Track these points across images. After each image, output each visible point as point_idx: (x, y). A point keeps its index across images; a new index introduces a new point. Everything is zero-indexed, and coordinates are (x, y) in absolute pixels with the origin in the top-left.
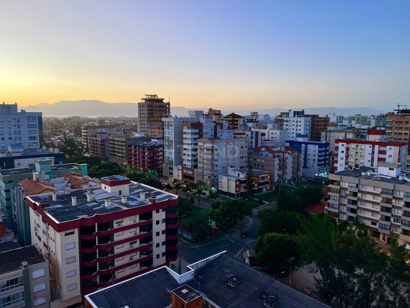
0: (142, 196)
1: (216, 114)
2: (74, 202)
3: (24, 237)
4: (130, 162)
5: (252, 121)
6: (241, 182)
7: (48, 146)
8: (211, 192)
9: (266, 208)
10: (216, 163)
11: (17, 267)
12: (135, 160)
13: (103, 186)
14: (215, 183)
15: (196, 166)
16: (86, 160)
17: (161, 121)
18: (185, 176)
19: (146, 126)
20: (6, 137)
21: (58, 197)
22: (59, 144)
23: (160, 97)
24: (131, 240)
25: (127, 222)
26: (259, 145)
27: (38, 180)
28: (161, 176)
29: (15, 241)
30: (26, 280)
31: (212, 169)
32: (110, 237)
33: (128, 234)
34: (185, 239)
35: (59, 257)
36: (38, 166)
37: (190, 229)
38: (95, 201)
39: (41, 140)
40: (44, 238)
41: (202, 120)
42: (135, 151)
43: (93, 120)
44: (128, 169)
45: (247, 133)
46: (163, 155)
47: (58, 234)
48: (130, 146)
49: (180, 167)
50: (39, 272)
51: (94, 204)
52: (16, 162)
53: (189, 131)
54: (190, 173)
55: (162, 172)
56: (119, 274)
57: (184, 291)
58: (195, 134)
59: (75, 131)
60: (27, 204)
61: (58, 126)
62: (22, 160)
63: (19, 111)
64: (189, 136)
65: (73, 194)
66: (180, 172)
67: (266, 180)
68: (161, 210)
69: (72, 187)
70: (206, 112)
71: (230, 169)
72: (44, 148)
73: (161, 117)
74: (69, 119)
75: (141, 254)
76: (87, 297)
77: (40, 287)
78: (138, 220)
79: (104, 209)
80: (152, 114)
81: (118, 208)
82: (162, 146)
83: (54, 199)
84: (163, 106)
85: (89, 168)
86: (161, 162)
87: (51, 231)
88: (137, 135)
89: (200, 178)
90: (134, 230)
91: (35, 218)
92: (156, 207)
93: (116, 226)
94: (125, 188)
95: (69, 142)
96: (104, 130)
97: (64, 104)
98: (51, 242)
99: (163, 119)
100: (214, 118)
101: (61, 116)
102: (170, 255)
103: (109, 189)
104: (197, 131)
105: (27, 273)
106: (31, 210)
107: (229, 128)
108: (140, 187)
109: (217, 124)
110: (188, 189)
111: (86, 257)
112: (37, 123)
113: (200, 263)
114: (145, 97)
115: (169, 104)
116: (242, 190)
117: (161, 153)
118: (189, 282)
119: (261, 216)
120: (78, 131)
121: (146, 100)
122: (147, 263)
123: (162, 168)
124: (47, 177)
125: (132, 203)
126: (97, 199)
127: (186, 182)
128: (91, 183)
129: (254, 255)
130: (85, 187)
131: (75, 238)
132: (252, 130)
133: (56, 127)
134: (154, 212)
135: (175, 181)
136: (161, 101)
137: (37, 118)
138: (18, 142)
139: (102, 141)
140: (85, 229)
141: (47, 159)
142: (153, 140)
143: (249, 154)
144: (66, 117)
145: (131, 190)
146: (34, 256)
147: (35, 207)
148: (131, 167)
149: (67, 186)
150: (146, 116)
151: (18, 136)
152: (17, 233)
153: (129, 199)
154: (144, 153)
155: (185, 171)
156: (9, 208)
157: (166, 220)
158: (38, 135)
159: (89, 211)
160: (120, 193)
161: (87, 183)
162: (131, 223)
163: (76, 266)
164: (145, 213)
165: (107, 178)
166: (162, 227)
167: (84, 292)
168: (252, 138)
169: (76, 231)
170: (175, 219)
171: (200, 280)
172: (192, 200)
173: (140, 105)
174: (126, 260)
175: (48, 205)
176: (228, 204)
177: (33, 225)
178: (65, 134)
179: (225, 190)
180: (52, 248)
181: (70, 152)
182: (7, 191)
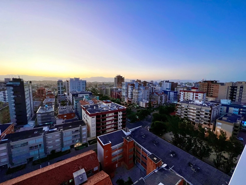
0: (115, 107)
1: (139, 81)
2: (95, 108)
3: (80, 117)
4: (111, 96)
5: (151, 84)
6: (147, 104)
7: (88, 91)
8: (137, 107)
9: (155, 113)
10: (139, 97)
11: (78, 126)
12: (113, 95)
13: (103, 103)
14: (138, 104)
15: (132, 98)
16: (98, 95)
18: (128, 101)
19: (117, 85)
20: (76, 87)
21: (90, 106)
22: (91, 90)
23: (121, 76)
24: (111, 121)
25: (110, 115)
26: (153, 92)
27: (84, 101)
28: (121, 101)
29: (78, 119)
30: (81, 130)
31: (138, 99)
32: (105, 119)
33: (110, 119)
34: (128, 121)
35: (90, 124)
36: (85, 96)
37: (130, 118)
38: (101, 108)
39: (86, 89)
40: (86, 118)
41: (135, 83)
42: (113, 93)
43: (101, 83)
44: (111, 98)
45: (149, 87)
46: (122, 94)
47: (90, 117)
48: (112, 91)
49: (127, 98)
50: (84, 128)
51: (101, 109)
52: (79, 95)
53: (130, 86)
54: (130, 100)
56: (107, 131)
57: (128, 138)
58: (132, 87)
59: (95, 86)
60: (81, 108)
61: (91, 84)
62: (80, 94)
63: (80, 80)
64: (130, 88)
65: (94, 105)
66: (127, 100)
67: (155, 103)
68: (121, 112)
69: (94, 103)
70: (136, 80)
71: (143, 99)
72: (87, 91)
74: (94, 82)
75: (114, 125)
76: (98, 137)
77: (84, 133)
78: (114, 114)
79: (104, 111)
80: (119, 81)
81: (107, 110)
82: (122, 91)
83: (89, 106)
84: (122, 79)
85: (99, 97)
86: (121, 96)
87: (88, 116)
88: (114, 88)
89: (133, 102)
90: (112, 117)
91: (83, 112)
92: (120, 110)
93: (107, 116)
94: (110, 104)
95: (94, 89)
96: (104, 86)
97: (92, 78)
98: (88, 119)
99: (122, 83)
100: (139, 82)
101: (91, 82)
102: (123, 126)
103: (105, 104)
104: (133, 87)
105: (81, 128)
107: (143, 86)
108: (114, 104)
109: (139, 84)
110: (129, 105)
111: (98, 125)
112: (85, 84)
113: (133, 129)
115: (124, 78)
116: (147, 106)
118: (129, 135)
119: (153, 115)
120: (96, 86)
121: (117, 77)
122: (116, 128)
123: (121, 98)
124: (87, 100)
125: (112, 109)
127: (129, 103)
128: (100, 102)
129: (151, 128)
130: (98, 103)
131: (95, 119)
132: (151, 87)
133: (90, 85)
134: (119, 112)
135: (125, 102)
136: (122, 77)
137: (84, 82)
138: (79, 89)
139: (103, 89)
140: (98, 116)
141: (87, 94)
142: (119, 89)
143: (150, 94)
144: (93, 82)
145: (112, 105)
146: (83, 123)
147: (83, 109)
148: (112, 98)
149: (93, 103)
150: (117, 82)
151: (79, 87)
152: (78, 116)
153: (111, 108)
154: (116, 93)
155: (129, 100)
156: (76, 108)
157: (122, 115)
158: (85, 87)
159: (99, 111)
160: (108, 105)
161: (99, 102)
162: (112, 115)
163: (95, 127)
164: (116, 112)
165: (104, 101)
166: (121, 117)
167: (97, 136)
168: (151, 89)
169: (95, 117)
170: (125, 115)
171: (133, 135)
172: (131, 109)
173: (115, 78)
174: (110, 127)
175: (87, 108)
176: (142, 111)
177: (83, 114)
178: (92, 87)
179: (142, 106)
180: (88, 121)
181: (94, 93)
182: (76, 104)
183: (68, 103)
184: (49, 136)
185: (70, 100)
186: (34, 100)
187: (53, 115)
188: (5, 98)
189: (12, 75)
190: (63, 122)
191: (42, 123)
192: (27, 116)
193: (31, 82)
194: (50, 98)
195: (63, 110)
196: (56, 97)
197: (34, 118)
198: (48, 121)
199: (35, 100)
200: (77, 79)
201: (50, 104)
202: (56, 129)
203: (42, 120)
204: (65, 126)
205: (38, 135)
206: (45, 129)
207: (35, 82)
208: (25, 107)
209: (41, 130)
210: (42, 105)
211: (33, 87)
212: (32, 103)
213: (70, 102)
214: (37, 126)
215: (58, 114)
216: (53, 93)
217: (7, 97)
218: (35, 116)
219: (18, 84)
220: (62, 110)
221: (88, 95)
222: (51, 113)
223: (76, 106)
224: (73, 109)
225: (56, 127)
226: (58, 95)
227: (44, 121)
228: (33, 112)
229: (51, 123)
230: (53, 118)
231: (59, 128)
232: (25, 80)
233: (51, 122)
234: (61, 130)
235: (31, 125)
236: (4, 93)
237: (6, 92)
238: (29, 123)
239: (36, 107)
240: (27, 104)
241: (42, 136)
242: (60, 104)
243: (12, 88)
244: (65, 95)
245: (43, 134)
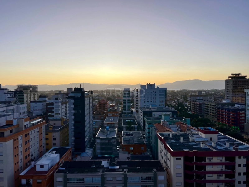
0: (227, 145)
2: (182, 140)
3: (155, 155)
4: (218, 120)
7: (169, 106)
11: (151, 170)
12: (223, 118)
13: (200, 133)
16: (189, 115)
17: (244, 92)
19: (231, 96)
20: (150, 100)
21: (173, 136)
22: (175, 105)
23: (243, 75)
24: (219, 173)
25: (215, 160)
27: (163, 124)
28: (243, 132)
29: (151, 156)
30: (154, 179)
32: (203, 167)
33: (216, 169)
35: (172, 171)
36: (163, 117)
38: (194, 142)
39: (166, 103)
40: (165, 158)
42: (222, 112)
43: (195, 92)
44: (217, 123)
46: (245, 117)
47: (172, 158)
48: (219, 108)
50: (161, 177)
51: (194, 143)
52: (153, 113)
55: (243, 128)
59: (184, 98)
60: (157, 137)
61: (174, 95)
62: (156, 113)
63: (156, 87)
65: (181, 135)
68: (242, 157)
69: (181, 131)
72: (167, 107)
73: (244, 89)
74: (180, 91)
75: (225, 185)
77: (162, 186)
78: (224, 161)
79: (200, 148)
80: (236, 87)
81: (209, 149)
82: (244, 110)
83: (171, 136)
84: (245, 81)
85: (191, 120)
86: (242, 121)
87: (169, 155)
88: (224, 101)
90: (221, 166)
91: (160, 145)
93: (207, 161)
94: (215, 137)
95: (180, 104)
96: (201, 98)
97: (178, 83)
98: (168, 161)
99: (245, 91)
101: (176, 89)
103: (203, 135)
105: (155, 176)
106: (159, 141)
108: (226, 137)
111: (187, 176)
112: (164, 94)
114: (231, 76)
117: (243, 115)
120: (185, 98)
121: (232, 77)
123: (244, 126)
124: (168, 123)
125: (219, 147)
126: (196, 141)
128: (192, 130)
130: (188, 132)
131: (181, 162)
134: (237, 158)
136: (244, 77)
137: (163, 91)
138: (155, 103)
139: (200, 105)
140: (188, 159)
141: (168, 113)
142: (237, 105)
144: (179, 90)
145: (219, 139)
146: (160, 167)
147: (161, 139)
148: (219, 123)
149: (178, 130)
150: (231, 88)
151: (155, 100)
152: (152, 152)
153: (217, 144)
154: (229, 114)
156: (149, 137)
157: (247, 166)
158: (164, 100)
159: (191, 148)
160: (211, 139)
161: (190, 130)
162: (219, 161)
163: (182, 179)
165: (202, 128)
166: (244, 170)
169: (182, 158)
173: (227, 81)
175: (168, 140)
177: (159, 150)
178: (178, 100)
180: (169, 165)
181: (180, 111)
182: (149, 128)
183: (136, 126)
184: (109, 177)
185: (139, 122)
186: (94, 118)
187: (115, 143)
188: (66, 114)
189: (74, 84)
190: (128, 158)
191: (101, 154)
192: (86, 139)
193: (92, 92)
194: (113, 115)
195: (129, 137)
196: (121, 115)
197: (92, 145)
198: (109, 151)
199: (96, 118)
200: (151, 87)
201: (113, 125)
202: (118, 167)
203: (102, 149)
204: (131, 166)
205: (95, 171)
206: (105, 163)
207: (97, 91)
208: (84, 127)
209: (99, 164)
210: (102, 126)
211: (94, 100)
212: (91, 122)
213: (139, 124)
214: (95, 156)
215: (121, 142)
216: (116, 108)
217: (68, 112)
218: (94, 142)
219: (79, 95)
220: (127, 137)
221: (169, 115)
222: (113, 140)
223: (149, 133)
224: (144, 137)
225: (119, 164)
226: (124, 112)
227: (104, 151)
228: (92, 135)
229: (113, 156)
230: (115, 148)
231: (123, 166)
232: (87, 89)
233: (111, 154)
234: (125, 170)
235: (87, 155)
236: (66, 107)
237: (68, 105)
238: (87, 151)
239: (95, 128)
240: (86, 123)
241: (100, 174)
242: (125, 126)
243: (73, 101)
244: (132, 112)
245: (101, 171)
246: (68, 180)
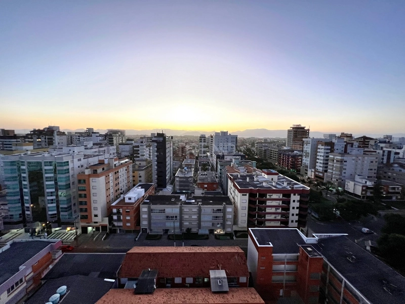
0: (285, 184)
1: (347, 137)
2: (248, 180)
3: (225, 192)
4: (280, 163)
5: (385, 142)
6: (368, 188)
7: (238, 151)
8: (337, 190)
9: (395, 213)
10: (344, 171)
11: (221, 204)
12: (283, 162)
13: (263, 174)
14: (342, 184)
15: (326, 171)
16: (255, 159)
17: (302, 140)
18: (316, 176)
19: (292, 143)
21: (241, 176)
22: (244, 150)
23: (302, 126)
24: (277, 207)
25: (275, 196)
26: (392, 161)
27: (233, 166)
28: (299, 174)
29: (222, 192)
30: (224, 211)
31: (341, 175)
32: (264, 202)
33: (274, 203)
34: (313, 216)
35: (239, 205)
36: (233, 160)
37: (317, 211)
39: (236, 148)
40: (233, 194)
41: (334, 141)
42: (283, 157)
43: (262, 139)
44: (278, 167)
45: (378, 151)
46: (302, 161)
47: (239, 194)
48: (281, 154)
49: (313, 170)
50: (230, 209)
51: (258, 183)
52: (225, 157)
53: (323, 147)
54: (321, 175)
55: (300, 171)
56: (267, 224)
57: (309, 249)
58: (327, 149)
60: (227, 177)
61: (244, 142)
62: (227, 157)
63: (228, 134)
64: (323, 151)
65: (247, 176)
66: (313, 174)
67: (397, 190)
68: (297, 194)
69: (248, 172)
70: (338, 135)
71: (356, 176)
73: (302, 138)
74: (249, 138)
75: (281, 217)
76: (250, 229)
77: (229, 216)
78: (281, 197)
79: (262, 187)
80: (296, 136)
81: (270, 187)
82: (301, 156)
83: (239, 176)
84: (304, 132)
85: (256, 164)
86: (299, 165)
87: (236, 191)
88: (285, 148)
89: (329, 179)
90: (279, 202)
91: (230, 184)
92: (295, 192)
93: (268, 197)
94: (275, 177)
95: (248, 150)
96: (266, 145)
97: (248, 131)
98: (236, 196)
99: (304, 139)
100: (345, 139)
101: (246, 137)
102: (301, 223)
103: (266, 176)
104: (329, 147)
105: (225, 208)
106: (229, 180)
107: (359, 147)
108: (284, 178)
109: (348, 143)
110: (318, 184)
111: (251, 209)
112: (235, 140)
113: (324, 235)
114: (293, 126)
115: (309, 130)
116: (368, 194)
117: (300, 160)
118: (313, 245)
119: (386, 217)
120: (253, 145)
121: (293, 128)
122: (285, 223)
123: (300, 169)
124: (237, 166)
125: (278, 186)
126: (259, 180)
127: (316, 181)
129: (376, 245)
130: (254, 173)
131: (247, 197)
132: (384, 149)
133: (243, 142)
134: (292, 195)
135: (309, 178)
136: (303, 128)
137: (234, 138)
139: (265, 150)
140: (252, 195)
141: (238, 157)
142: (295, 152)
143: (378, 167)
144: (248, 137)
145: (278, 179)
146: (228, 201)
147: (231, 179)
148: (280, 166)
149: (245, 171)
150: (292, 137)
152: (222, 189)
153: (277, 184)
154: (288, 159)
155: (317, 173)
156: (221, 177)
157: (300, 201)
158: (235, 146)
159: (255, 186)
160: (272, 179)
161: (255, 171)
162: (277, 197)
163: (246, 212)
164: (287, 194)
165: (265, 170)
166: (297, 204)
167: (248, 226)
168: (383, 155)
169: (248, 194)
170: (307, 203)
172: (321, 193)
173: (289, 131)
174: (272, 217)
175: (236, 179)
176: (352, 201)
177: (229, 187)
178: (247, 146)
179: (351, 191)
180: (236, 200)
181: (247, 154)
182: (221, 170)
183: (210, 167)
184: (186, 209)
185: (213, 164)
186: (174, 160)
187: (192, 181)
188: (150, 155)
189: (157, 130)
190: (202, 194)
191: (180, 190)
192: (167, 178)
193: (172, 137)
194: (190, 158)
195: (204, 176)
196: (197, 158)
197: (173, 183)
198: (187, 188)
199: (175, 159)
200: (224, 134)
201: (190, 166)
202: (194, 201)
203: (180, 186)
204: (205, 200)
205: (174, 203)
206: (183, 197)
207: (177, 137)
208: (166, 167)
209: (178, 198)
210: (181, 167)
211: (174, 144)
212: (172, 163)
213: (213, 166)
214: (174, 192)
215: (197, 181)
216: (193, 152)
217: (151, 154)
218: (174, 180)
219: (161, 139)
220: (202, 176)
221: (238, 159)
222: (190, 179)
223: (221, 173)
224: (216, 177)
225: (195, 198)
226: (200, 155)
227: (182, 188)
228: (172, 174)
229: (189, 191)
230: (192, 185)
231: (198, 200)
232: (168, 135)
233: (188, 190)
234: (200, 203)
235: (168, 190)
236: (150, 149)
237: (151, 148)
238: (168, 187)
239: (175, 168)
240: (167, 164)
241: (178, 206)
242: (200, 167)
243: (156, 144)
244: (207, 156)
245: (180, 203)
246: (152, 210)
